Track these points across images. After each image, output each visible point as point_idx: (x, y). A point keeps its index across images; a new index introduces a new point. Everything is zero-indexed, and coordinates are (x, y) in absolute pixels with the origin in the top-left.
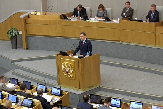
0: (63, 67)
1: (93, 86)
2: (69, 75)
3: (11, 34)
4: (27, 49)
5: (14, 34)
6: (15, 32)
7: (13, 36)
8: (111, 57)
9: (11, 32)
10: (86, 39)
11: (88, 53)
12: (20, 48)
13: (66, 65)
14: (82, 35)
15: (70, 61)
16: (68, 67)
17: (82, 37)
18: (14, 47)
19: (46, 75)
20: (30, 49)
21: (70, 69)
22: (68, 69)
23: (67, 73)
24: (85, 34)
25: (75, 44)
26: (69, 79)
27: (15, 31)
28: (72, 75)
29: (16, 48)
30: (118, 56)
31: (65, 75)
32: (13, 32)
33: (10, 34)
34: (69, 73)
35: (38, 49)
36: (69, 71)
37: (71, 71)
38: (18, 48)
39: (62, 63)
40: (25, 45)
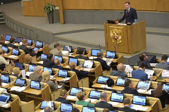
0: (112, 34)
1: (138, 52)
2: (118, 41)
3: (49, 9)
4: (64, 23)
5: (51, 9)
6: (52, 8)
7: (50, 11)
8: (149, 27)
9: (48, 8)
10: (130, 8)
11: (136, 20)
12: (56, 22)
13: (115, 33)
14: (127, 4)
15: (118, 29)
16: (117, 34)
17: (127, 5)
18: (51, 22)
19: (90, 44)
20: (67, 23)
21: (118, 36)
22: (117, 35)
23: (116, 40)
24: (129, 3)
25: (122, 13)
26: (117, 45)
27: (52, 6)
28: (121, 41)
29: (53, 23)
30: (156, 26)
31: (113, 41)
32: (50, 7)
33: (47, 9)
34: (118, 40)
35: (75, 22)
36: (117, 38)
37: (120, 38)
38: (55, 23)
39: (111, 31)
40: (63, 19)
